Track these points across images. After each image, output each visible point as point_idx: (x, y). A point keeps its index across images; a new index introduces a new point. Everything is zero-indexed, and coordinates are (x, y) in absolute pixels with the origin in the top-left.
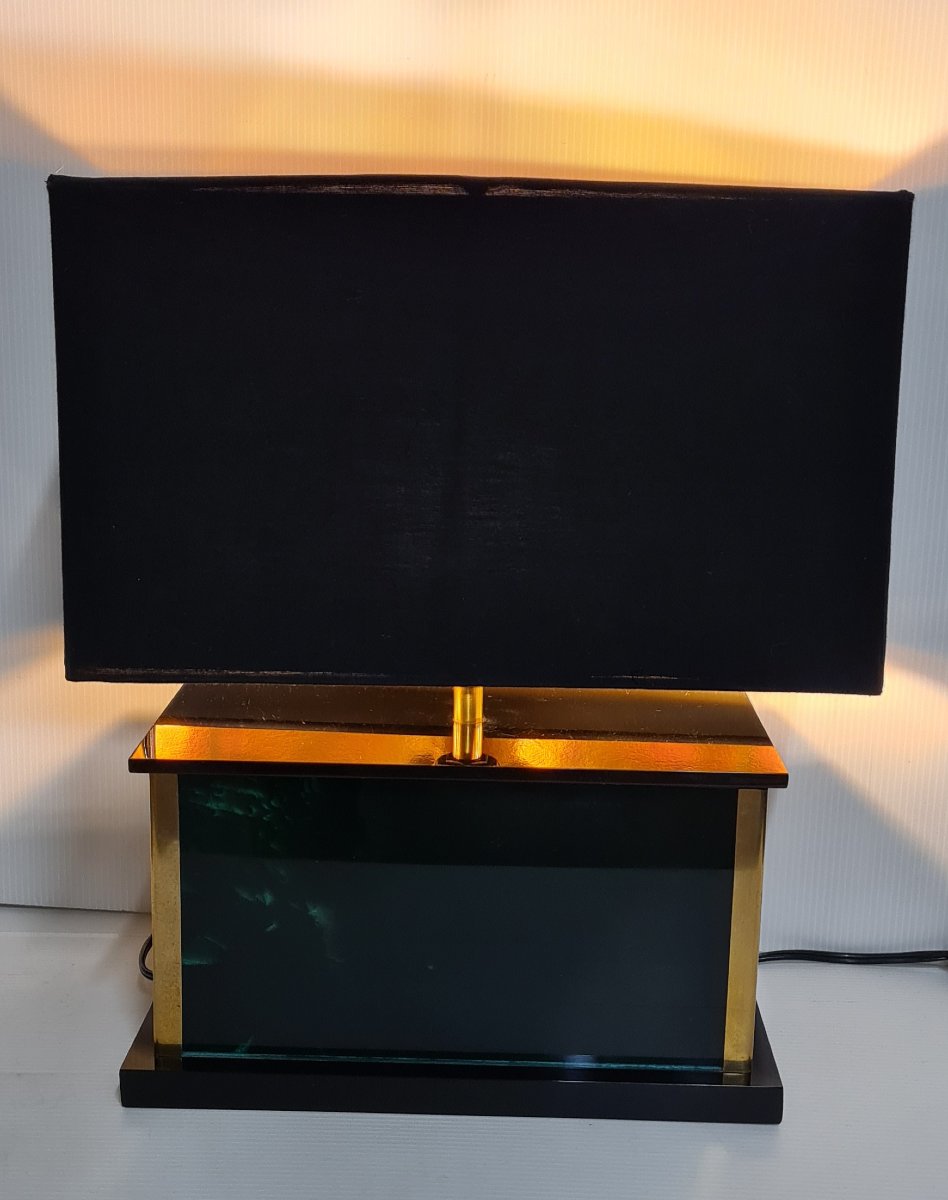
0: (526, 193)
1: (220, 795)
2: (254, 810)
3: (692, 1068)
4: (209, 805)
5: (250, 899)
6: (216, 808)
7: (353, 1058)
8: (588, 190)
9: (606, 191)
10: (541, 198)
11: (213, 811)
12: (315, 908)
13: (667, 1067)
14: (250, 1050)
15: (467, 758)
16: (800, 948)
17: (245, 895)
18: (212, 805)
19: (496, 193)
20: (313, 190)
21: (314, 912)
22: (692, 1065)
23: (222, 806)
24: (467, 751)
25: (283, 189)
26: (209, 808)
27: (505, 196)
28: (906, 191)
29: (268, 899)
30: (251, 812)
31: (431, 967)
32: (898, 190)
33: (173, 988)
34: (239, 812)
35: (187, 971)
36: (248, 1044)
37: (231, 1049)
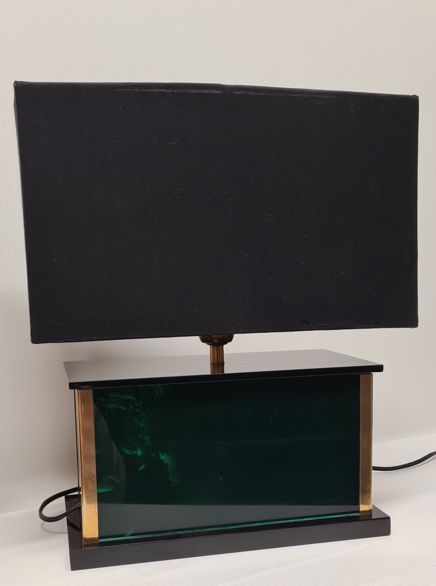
0: (251, 93)
1: (113, 400)
3: (345, 515)
4: (107, 406)
5: (130, 454)
6: (111, 407)
12: (163, 455)
13: (334, 516)
14: (133, 535)
17: (127, 452)
19: (238, 93)
21: (163, 457)
23: (114, 406)
26: (108, 408)
28: (415, 95)
29: (139, 452)
30: (129, 408)
32: (412, 95)
34: (123, 408)
35: (100, 496)
36: (131, 532)
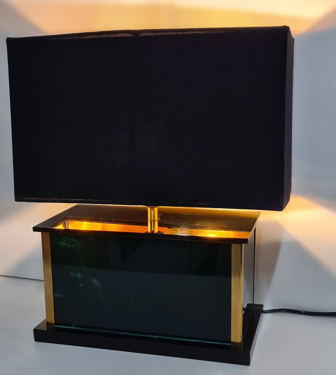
0: (152, 34)
1: (63, 240)
2: (74, 246)
3: (221, 343)
4: (60, 243)
5: (74, 276)
6: (62, 244)
7: (108, 331)
8: (172, 32)
9: (179, 32)
10: (157, 36)
11: (61, 246)
12: (94, 279)
13: (212, 342)
14: (76, 326)
15: (152, 232)
16: (290, 308)
17: (72, 274)
18: (61, 244)
19: (142, 35)
20: (84, 37)
21: (94, 281)
22: (220, 342)
23: (64, 244)
24: (153, 230)
25: (75, 38)
26: (60, 245)
27: (146, 36)
28: (285, 26)
29: (80, 276)
30: (73, 246)
31: (132, 302)
32: (282, 25)
33: (51, 303)
34: (69, 246)
35: (55, 298)
36: (75, 324)
37: (70, 326)
